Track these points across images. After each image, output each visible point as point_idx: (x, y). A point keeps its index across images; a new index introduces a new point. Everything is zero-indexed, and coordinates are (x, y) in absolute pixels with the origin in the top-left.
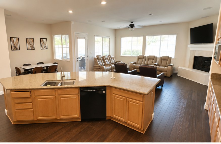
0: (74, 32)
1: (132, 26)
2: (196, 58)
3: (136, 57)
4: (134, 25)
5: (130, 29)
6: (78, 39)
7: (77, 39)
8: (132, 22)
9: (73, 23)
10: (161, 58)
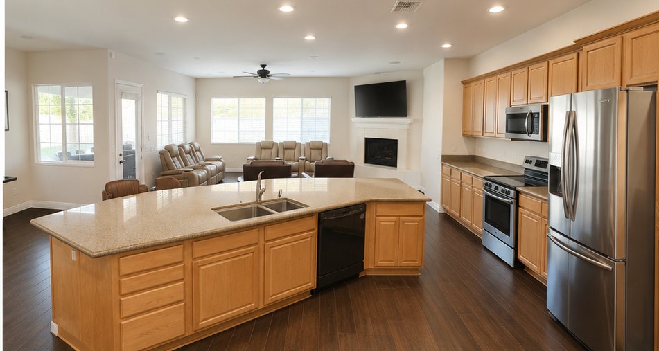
0: (114, 81)
1: (264, 74)
2: (369, 142)
3: (254, 145)
4: (268, 72)
5: (260, 80)
6: (123, 100)
7: (121, 98)
8: (263, 66)
9: (113, 57)
10: (308, 144)
